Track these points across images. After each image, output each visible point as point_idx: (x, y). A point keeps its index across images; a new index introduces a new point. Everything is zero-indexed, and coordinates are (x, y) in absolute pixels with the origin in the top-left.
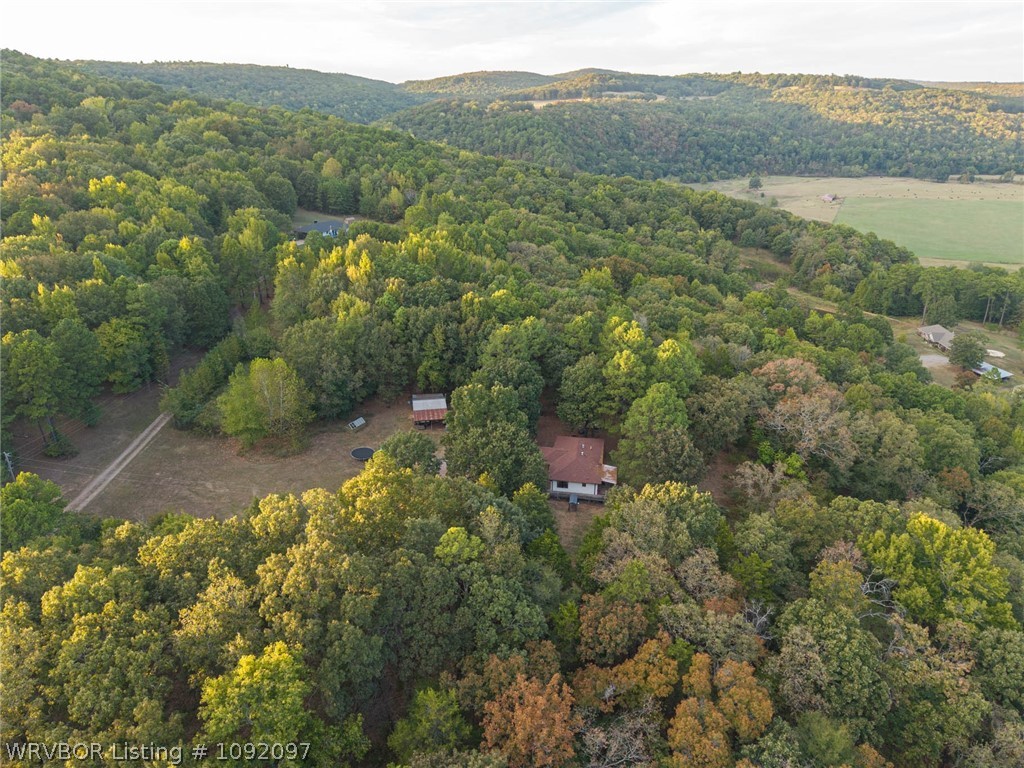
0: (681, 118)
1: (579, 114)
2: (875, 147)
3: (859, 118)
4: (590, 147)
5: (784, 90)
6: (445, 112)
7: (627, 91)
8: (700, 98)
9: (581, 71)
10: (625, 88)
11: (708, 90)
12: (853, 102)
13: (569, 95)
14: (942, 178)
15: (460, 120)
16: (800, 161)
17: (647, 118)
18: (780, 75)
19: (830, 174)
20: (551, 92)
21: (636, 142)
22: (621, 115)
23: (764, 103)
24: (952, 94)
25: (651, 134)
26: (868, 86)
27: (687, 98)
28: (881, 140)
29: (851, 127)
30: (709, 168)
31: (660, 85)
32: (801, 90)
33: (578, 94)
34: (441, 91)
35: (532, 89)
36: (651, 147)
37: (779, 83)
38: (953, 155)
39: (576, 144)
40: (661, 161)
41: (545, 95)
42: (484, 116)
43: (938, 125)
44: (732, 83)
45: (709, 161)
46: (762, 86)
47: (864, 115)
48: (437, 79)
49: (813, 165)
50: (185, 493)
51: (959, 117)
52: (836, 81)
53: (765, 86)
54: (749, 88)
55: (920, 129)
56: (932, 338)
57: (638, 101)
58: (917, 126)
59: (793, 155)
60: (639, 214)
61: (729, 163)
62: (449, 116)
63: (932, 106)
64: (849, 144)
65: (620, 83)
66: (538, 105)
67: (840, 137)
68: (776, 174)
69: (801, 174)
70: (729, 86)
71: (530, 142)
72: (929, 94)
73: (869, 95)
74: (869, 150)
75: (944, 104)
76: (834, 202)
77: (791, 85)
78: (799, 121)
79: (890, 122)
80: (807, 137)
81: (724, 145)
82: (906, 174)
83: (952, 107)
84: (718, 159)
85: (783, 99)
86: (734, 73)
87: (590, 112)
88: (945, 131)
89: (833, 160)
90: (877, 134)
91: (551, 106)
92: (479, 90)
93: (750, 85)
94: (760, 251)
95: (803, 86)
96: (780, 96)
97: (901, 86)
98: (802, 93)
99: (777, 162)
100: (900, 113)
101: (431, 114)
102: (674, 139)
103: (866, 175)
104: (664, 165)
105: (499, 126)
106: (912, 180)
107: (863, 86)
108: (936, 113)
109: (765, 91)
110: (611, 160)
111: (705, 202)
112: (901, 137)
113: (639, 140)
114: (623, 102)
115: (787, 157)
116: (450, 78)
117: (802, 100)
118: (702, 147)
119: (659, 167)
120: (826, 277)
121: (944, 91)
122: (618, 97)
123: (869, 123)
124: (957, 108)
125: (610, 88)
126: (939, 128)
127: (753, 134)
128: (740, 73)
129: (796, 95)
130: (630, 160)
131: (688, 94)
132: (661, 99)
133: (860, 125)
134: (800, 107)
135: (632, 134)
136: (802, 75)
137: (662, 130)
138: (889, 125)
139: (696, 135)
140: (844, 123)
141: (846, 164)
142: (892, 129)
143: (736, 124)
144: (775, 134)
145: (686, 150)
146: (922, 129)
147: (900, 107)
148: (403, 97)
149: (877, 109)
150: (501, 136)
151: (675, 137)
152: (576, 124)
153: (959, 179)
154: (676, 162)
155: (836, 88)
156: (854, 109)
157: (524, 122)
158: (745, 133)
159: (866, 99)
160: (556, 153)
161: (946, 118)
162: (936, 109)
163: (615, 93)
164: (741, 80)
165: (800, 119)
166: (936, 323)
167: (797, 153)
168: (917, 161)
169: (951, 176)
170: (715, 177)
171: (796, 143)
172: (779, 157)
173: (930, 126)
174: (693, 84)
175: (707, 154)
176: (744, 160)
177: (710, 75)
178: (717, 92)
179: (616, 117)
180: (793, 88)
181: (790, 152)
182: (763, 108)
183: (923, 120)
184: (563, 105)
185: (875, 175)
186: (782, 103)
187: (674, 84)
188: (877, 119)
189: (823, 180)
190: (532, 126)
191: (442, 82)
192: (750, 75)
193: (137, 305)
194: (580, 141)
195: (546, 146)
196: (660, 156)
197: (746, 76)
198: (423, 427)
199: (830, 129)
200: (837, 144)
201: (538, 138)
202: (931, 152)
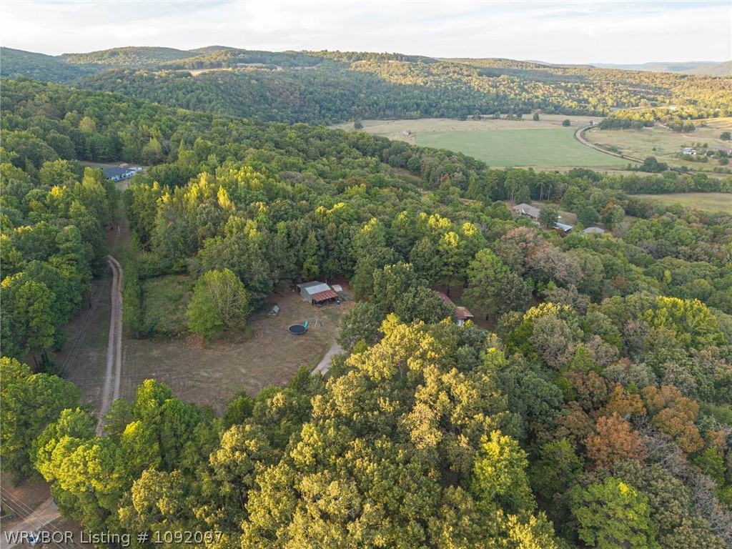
0: (297, 82)
1: (228, 80)
2: (422, 99)
3: (408, 81)
4: (242, 104)
5: (358, 63)
6: (121, 78)
7: (252, 63)
8: (306, 68)
9: (209, 47)
10: (251, 61)
11: (308, 63)
12: (403, 71)
13: (212, 65)
14: (463, 118)
15: (135, 85)
16: (380, 109)
17: (276, 82)
18: (353, 53)
19: (399, 118)
20: (198, 63)
21: (272, 100)
22: (257, 80)
23: (348, 71)
24: (457, 65)
25: (281, 93)
26: (408, 60)
27: (296, 68)
28: (425, 95)
29: (405, 86)
30: (324, 117)
31: (275, 59)
32: (369, 63)
33: (219, 65)
34: (100, 62)
35: (182, 61)
36: (283, 102)
37: (353, 59)
38: (465, 103)
39: (232, 102)
40: (292, 113)
41: (193, 65)
42: (155, 82)
43: (454, 85)
44: (323, 57)
45: (323, 112)
46: (343, 60)
47: (411, 79)
48: (94, 53)
49: (388, 112)
50: (191, 383)
51: (464, 80)
52: (389, 57)
53: (345, 60)
54: (335, 61)
55: (445, 87)
56: (524, 212)
57: (266, 69)
58: (443, 86)
59: (375, 106)
60: (325, 149)
61: (336, 112)
62: (125, 82)
63: (448, 73)
64: (406, 98)
65: (247, 57)
66: (195, 73)
67: (400, 93)
68: (367, 119)
69: (382, 118)
70: (322, 59)
71: (199, 101)
72: (445, 65)
73: (411, 66)
74: (419, 101)
75: (454, 72)
76: (410, 136)
77: (361, 60)
78: (373, 84)
79: (427, 83)
80: (380, 94)
81: (331, 101)
82: (442, 116)
83: (459, 74)
84: (329, 110)
85: (359, 68)
86: (323, 51)
87: (235, 78)
88: (458, 88)
89: (400, 108)
90: (422, 91)
91: (205, 74)
92: (133, 61)
93: (336, 59)
94: (400, 169)
95: (369, 61)
96: (357, 67)
97: (427, 61)
98: (370, 65)
99: (366, 111)
100: (431, 77)
101: (109, 80)
102: (297, 97)
103: (420, 118)
104: (295, 115)
105: (170, 89)
106: (447, 120)
107: (405, 61)
108: (451, 77)
109: (345, 64)
110: (259, 113)
111: (358, 139)
112: (435, 93)
113: (274, 98)
114: (256, 71)
115: (372, 108)
116: (106, 51)
117: (371, 70)
118: (317, 102)
119: (292, 117)
120: (448, 182)
121: (452, 63)
122: (250, 68)
123: (415, 84)
124: (462, 74)
125: (241, 61)
126: (455, 87)
127: (347, 93)
128: (326, 51)
129: (367, 66)
130: (271, 112)
131: (296, 65)
132: (279, 69)
133: (410, 86)
134: (371, 74)
135: (268, 94)
136: (368, 53)
137: (288, 90)
138: (427, 85)
139: (311, 93)
140: (400, 84)
141: (407, 111)
142: (428, 88)
143: (336, 85)
144: (360, 92)
145: (307, 104)
146: (446, 87)
147: (430, 74)
148: (68, 67)
149: (418, 75)
150: (174, 97)
151: (298, 96)
152: (229, 87)
153: (473, 118)
154: (302, 112)
155: (390, 61)
156: (404, 75)
157: (191, 86)
158: (342, 91)
159: (410, 68)
160: (223, 109)
161: (458, 81)
162: (450, 75)
163: (247, 65)
164: (328, 56)
165: (373, 82)
166: (522, 203)
167: (377, 105)
168: (447, 108)
169: (468, 116)
170: (330, 122)
171: (375, 98)
172: (367, 107)
173: (450, 85)
174: (297, 58)
175: (321, 107)
176: (346, 110)
177: (307, 52)
178: (315, 64)
179: (254, 82)
180: (364, 62)
181: (372, 104)
182: (348, 74)
183: (445, 82)
184: (213, 73)
185: (425, 118)
186: (359, 71)
187: (284, 58)
188: (420, 81)
189: (397, 122)
190: (197, 89)
191: (100, 55)
192: (334, 52)
193: (68, 244)
194: (234, 99)
195: (213, 104)
196: (290, 109)
197: (331, 53)
198: (319, 305)
199: (393, 89)
200: (399, 98)
201: (205, 98)
202: (453, 102)
